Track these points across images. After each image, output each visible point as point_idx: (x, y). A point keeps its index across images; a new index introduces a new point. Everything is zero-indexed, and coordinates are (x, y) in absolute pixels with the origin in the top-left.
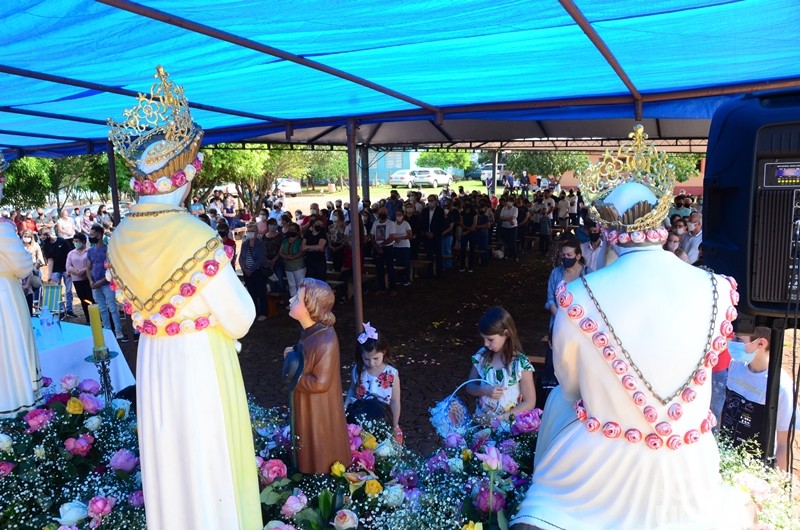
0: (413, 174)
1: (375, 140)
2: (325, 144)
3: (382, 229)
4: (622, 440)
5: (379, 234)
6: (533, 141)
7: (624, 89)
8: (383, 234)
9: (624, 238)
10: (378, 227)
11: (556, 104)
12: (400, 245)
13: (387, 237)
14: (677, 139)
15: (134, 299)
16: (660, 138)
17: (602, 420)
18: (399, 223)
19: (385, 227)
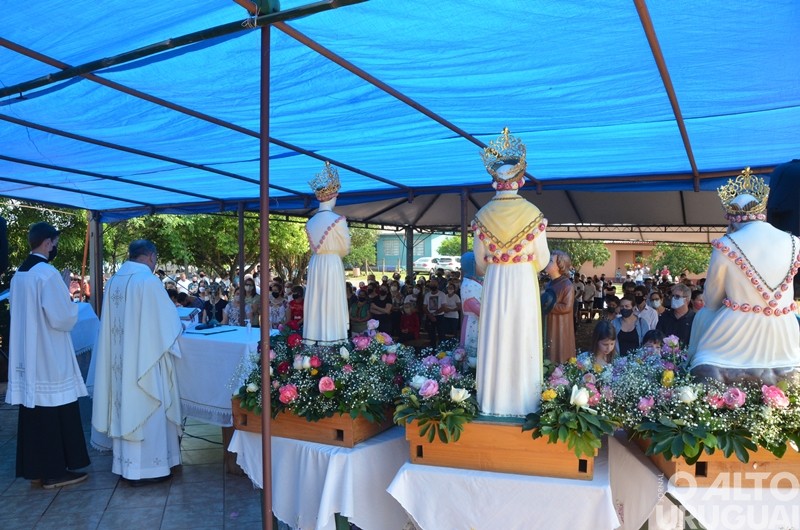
0: (435, 261)
1: (420, 222)
2: (377, 223)
3: (434, 300)
4: (751, 313)
5: (433, 304)
6: (568, 227)
7: (688, 168)
8: (436, 305)
9: (745, 218)
10: (431, 298)
11: (633, 179)
12: (448, 316)
13: (439, 306)
14: (701, 226)
15: (498, 242)
16: (685, 225)
17: (740, 304)
18: (450, 296)
19: (437, 297)
